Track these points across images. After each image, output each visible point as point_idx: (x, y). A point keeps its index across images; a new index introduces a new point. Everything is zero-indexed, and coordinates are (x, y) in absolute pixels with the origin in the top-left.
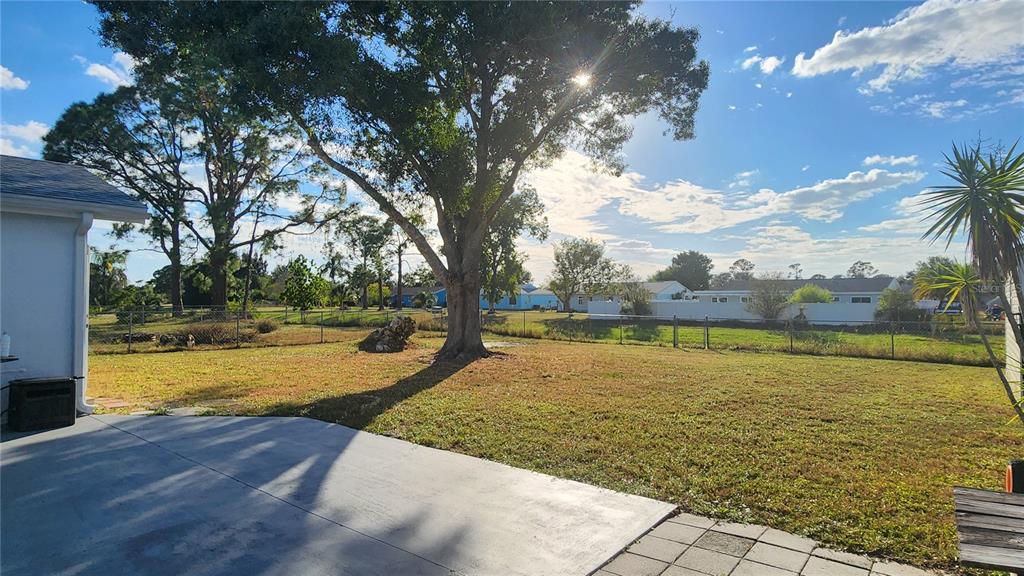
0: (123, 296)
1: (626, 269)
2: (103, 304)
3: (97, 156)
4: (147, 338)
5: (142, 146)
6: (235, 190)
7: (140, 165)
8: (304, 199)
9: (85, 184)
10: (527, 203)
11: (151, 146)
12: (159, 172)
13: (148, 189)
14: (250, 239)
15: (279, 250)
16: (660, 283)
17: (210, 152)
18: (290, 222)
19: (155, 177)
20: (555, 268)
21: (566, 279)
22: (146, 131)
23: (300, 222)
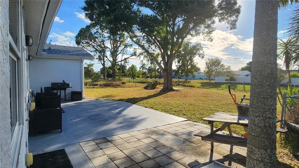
0: (93, 75)
1: (229, 67)
2: (89, 77)
3: (86, 41)
4: (97, 85)
5: (96, 38)
6: (117, 47)
7: (96, 43)
8: (134, 49)
9: (83, 52)
10: (198, 47)
11: (98, 37)
12: (100, 44)
13: (97, 48)
14: (121, 60)
15: (128, 63)
16: (242, 71)
17: (111, 39)
18: (131, 56)
19: (99, 45)
20: (206, 67)
21: (209, 70)
22: (97, 34)
23: (133, 56)
